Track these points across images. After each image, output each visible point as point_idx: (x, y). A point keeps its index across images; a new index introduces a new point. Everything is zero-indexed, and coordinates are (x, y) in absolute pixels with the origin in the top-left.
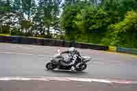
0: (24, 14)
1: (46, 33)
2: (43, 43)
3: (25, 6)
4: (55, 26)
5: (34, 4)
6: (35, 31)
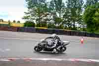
0: (57, 13)
1: (72, 27)
2: (70, 34)
3: (57, 7)
4: (79, 21)
5: (63, 6)
6: (65, 25)
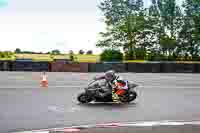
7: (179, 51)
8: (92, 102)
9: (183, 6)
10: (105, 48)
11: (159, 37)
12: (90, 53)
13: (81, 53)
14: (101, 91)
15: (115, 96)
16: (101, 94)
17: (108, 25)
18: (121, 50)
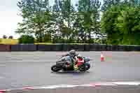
7: (73, 36)
8: (61, 71)
9: (77, 5)
10: (22, 34)
11: (60, 27)
12: (11, 37)
13: (5, 37)
14: (67, 64)
15: (76, 67)
16: (67, 66)
17: (24, 17)
18: (34, 35)
